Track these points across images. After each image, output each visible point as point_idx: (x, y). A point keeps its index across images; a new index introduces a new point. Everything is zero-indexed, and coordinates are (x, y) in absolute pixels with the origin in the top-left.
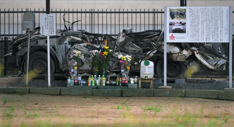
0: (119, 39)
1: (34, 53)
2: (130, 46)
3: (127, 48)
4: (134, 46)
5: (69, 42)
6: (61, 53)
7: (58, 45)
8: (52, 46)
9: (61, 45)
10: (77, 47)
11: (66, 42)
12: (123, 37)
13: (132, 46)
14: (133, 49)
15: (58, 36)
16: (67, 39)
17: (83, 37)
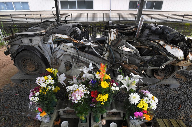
0: (110, 36)
1: (20, 54)
2: (124, 46)
3: (120, 48)
4: (129, 46)
5: (53, 41)
6: (48, 53)
7: (43, 44)
8: (38, 45)
9: (46, 45)
10: (63, 48)
11: (50, 41)
12: (115, 33)
13: (126, 45)
14: (128, 50)
15: (42, 33)
16: (51, 38)
17: (73, 31)
